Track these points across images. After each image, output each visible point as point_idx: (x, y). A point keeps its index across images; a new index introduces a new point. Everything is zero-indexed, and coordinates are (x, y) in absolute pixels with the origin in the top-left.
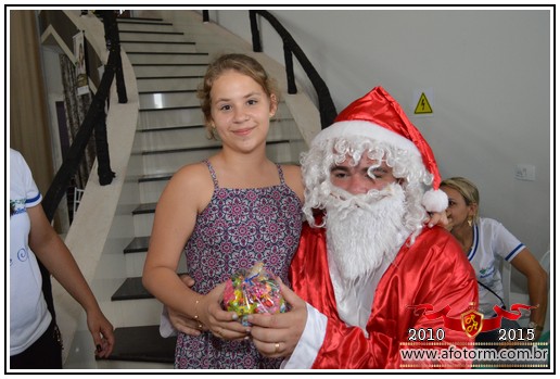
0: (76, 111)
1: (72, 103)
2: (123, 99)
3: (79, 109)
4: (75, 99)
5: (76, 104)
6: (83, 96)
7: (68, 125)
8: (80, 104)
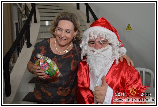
0: (22, 26)
1: (20, 23)
2: (36, 22)
3: (22, 25)
4: (21, 22)
5: (22, 24)
6: (24, 21)
7: (19, 30)
8: (23, 24)
